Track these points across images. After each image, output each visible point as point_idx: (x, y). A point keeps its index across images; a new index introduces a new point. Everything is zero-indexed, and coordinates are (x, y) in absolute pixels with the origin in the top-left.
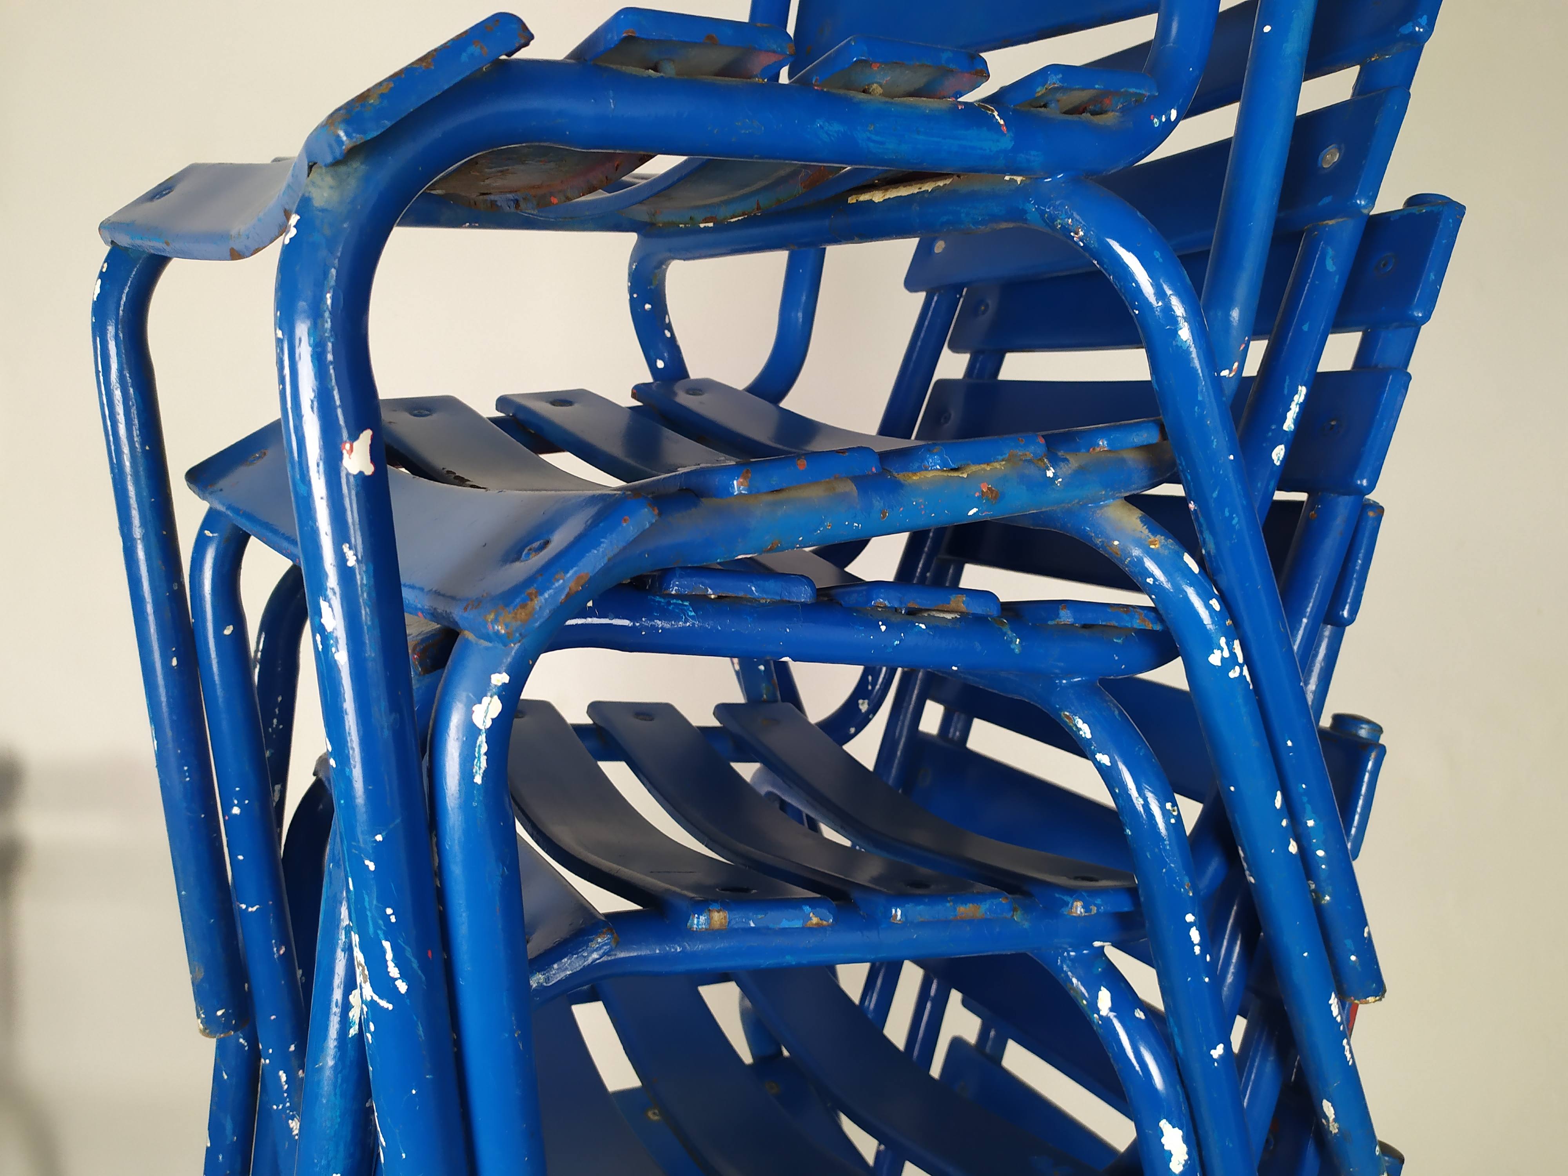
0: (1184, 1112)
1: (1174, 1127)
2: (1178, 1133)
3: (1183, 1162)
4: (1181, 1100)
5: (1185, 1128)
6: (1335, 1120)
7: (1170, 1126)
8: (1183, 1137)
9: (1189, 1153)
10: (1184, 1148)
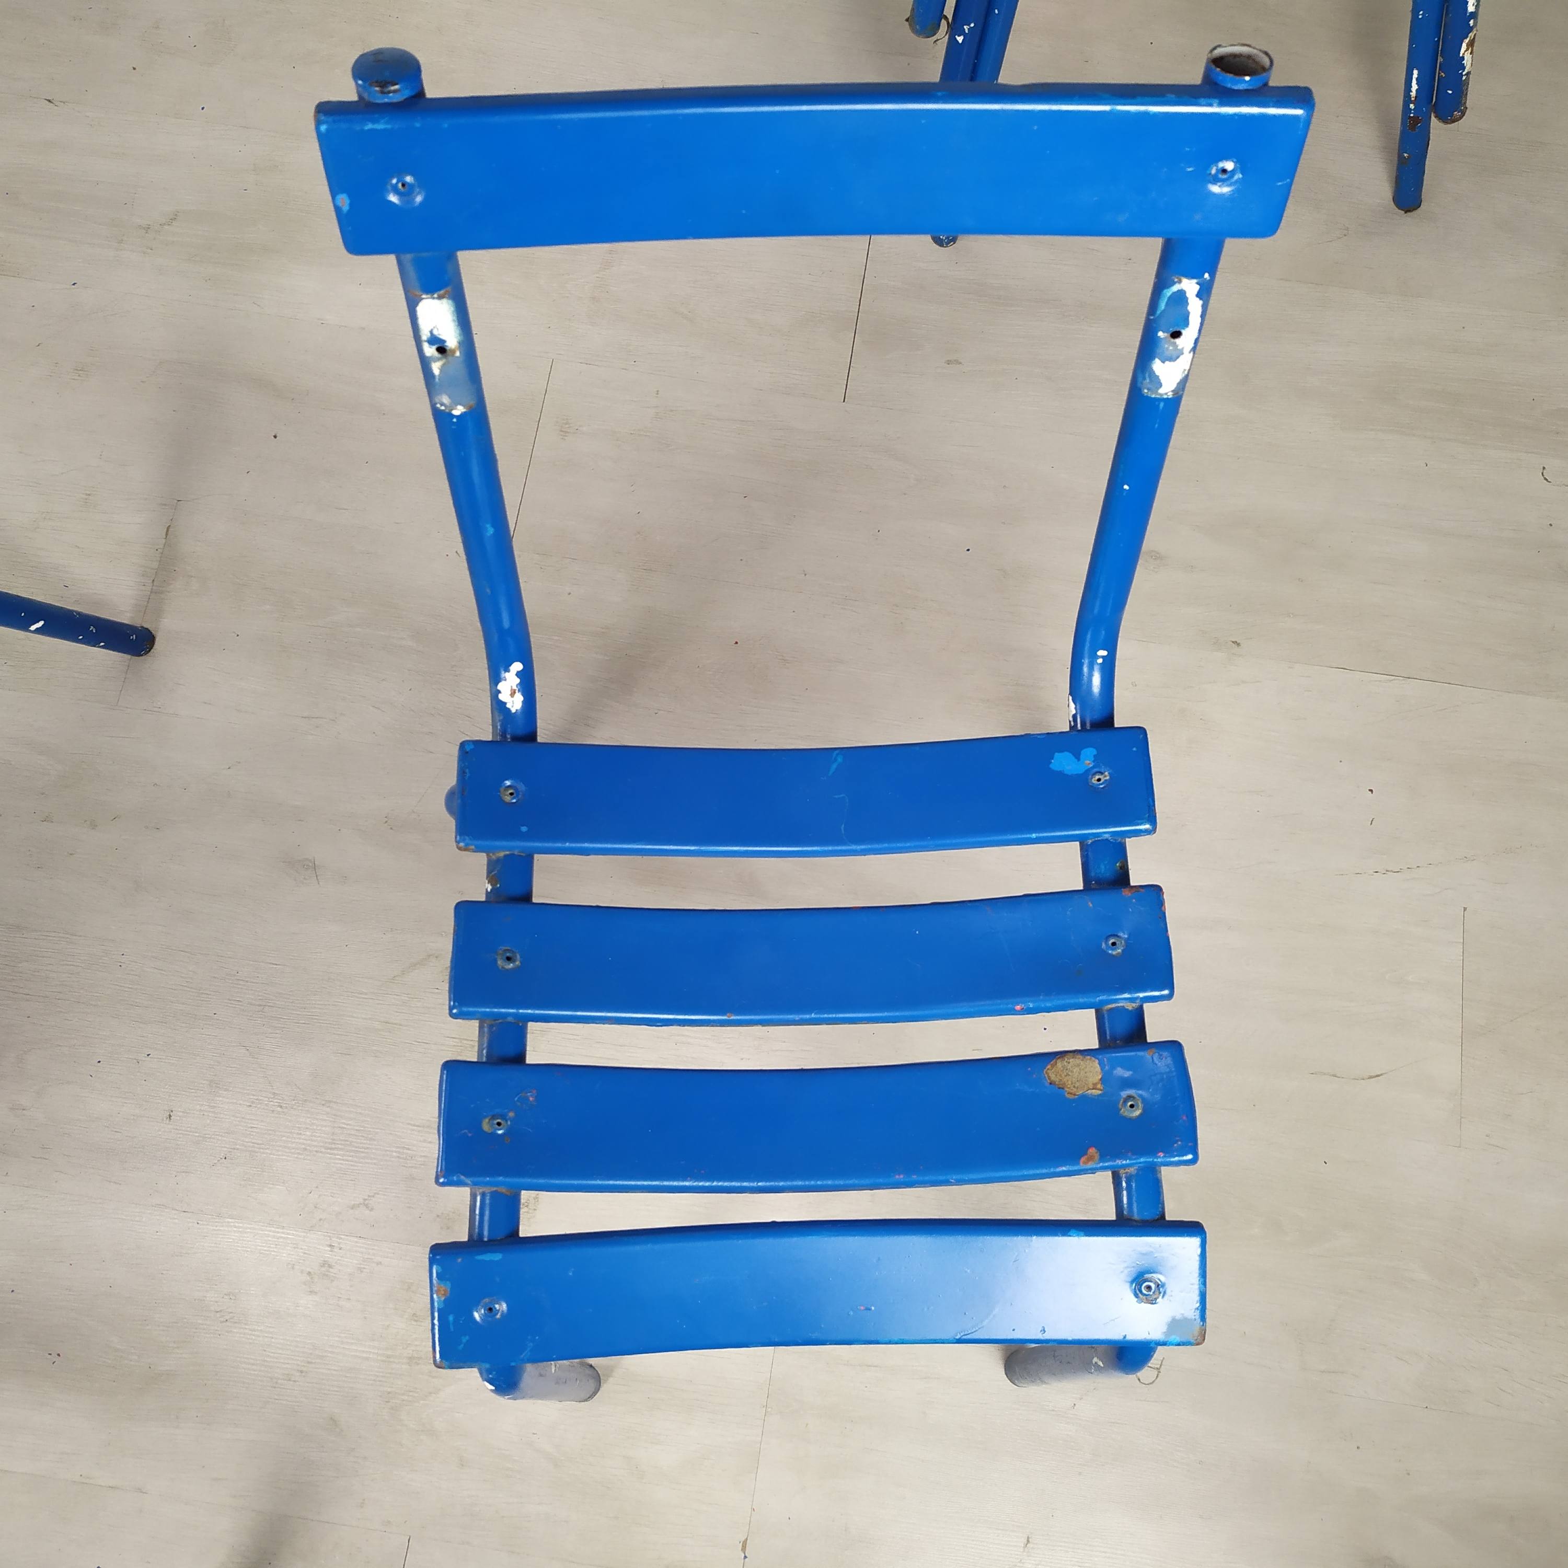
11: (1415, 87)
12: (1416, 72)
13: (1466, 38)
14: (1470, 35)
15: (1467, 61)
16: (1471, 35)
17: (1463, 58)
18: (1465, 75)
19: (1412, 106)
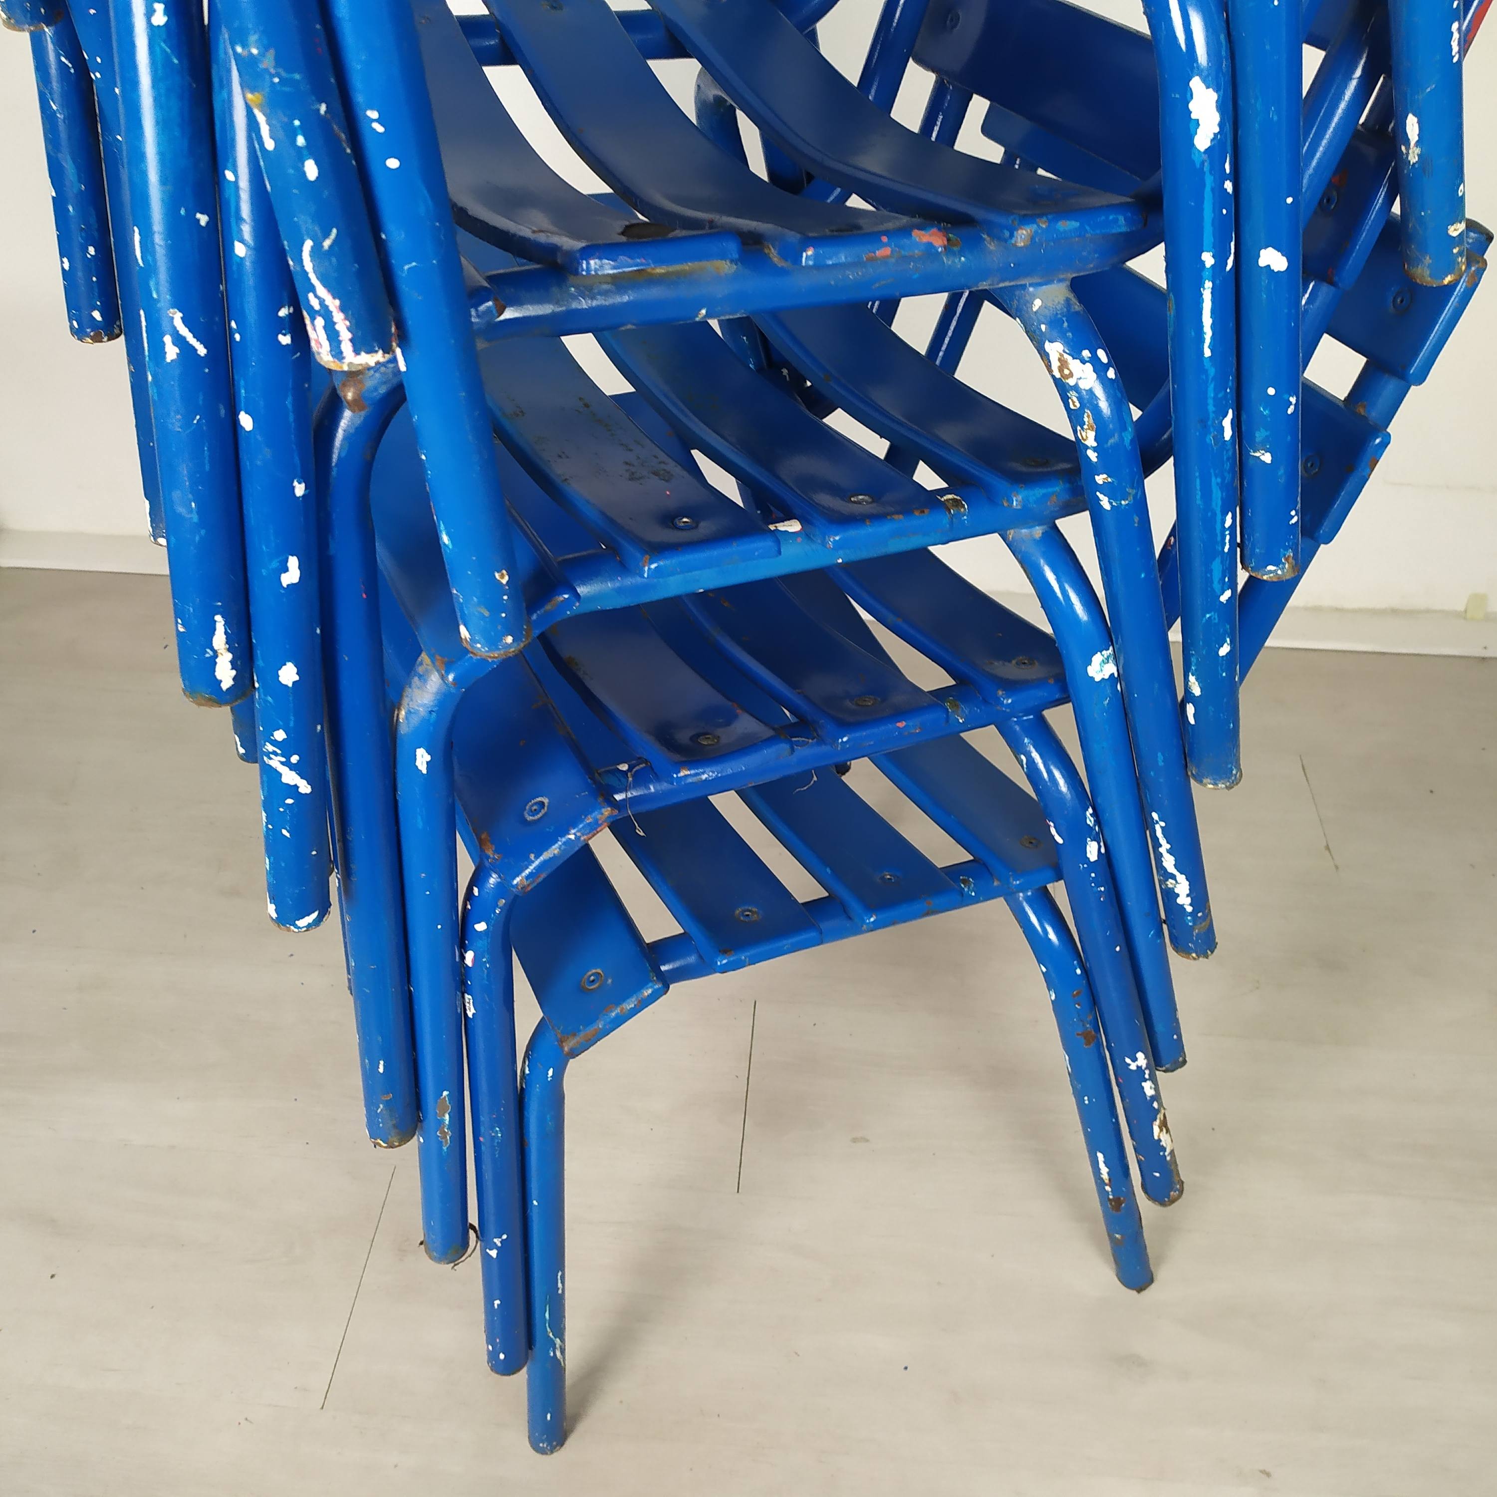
0: (1224, 70)
1: (1208, 87)
2: (1211, 97)
3: (1212, 136)
4: (1223, 53)
5: (1222, 92)
6: (1418, 144)
7: (1203, 86)
8: (1217, 102)
9: (1221, 125)
10: (1216, 117)
11: (1104, 1170)
12: (1100, 1156)
13: (1155, 1120)
14: (1158, 1116)
15: (1165, 1141)
16: (1160, 1116)
17: (1160, 1140)
18: (1168, 1155)
19: (1108, 1188)
